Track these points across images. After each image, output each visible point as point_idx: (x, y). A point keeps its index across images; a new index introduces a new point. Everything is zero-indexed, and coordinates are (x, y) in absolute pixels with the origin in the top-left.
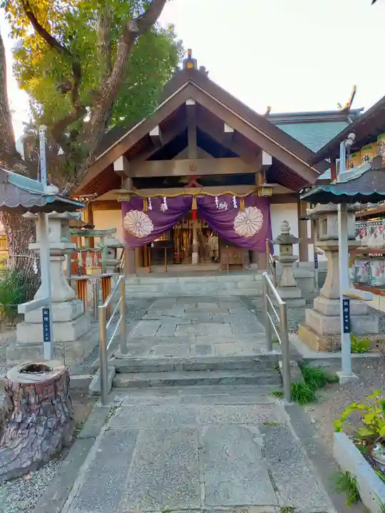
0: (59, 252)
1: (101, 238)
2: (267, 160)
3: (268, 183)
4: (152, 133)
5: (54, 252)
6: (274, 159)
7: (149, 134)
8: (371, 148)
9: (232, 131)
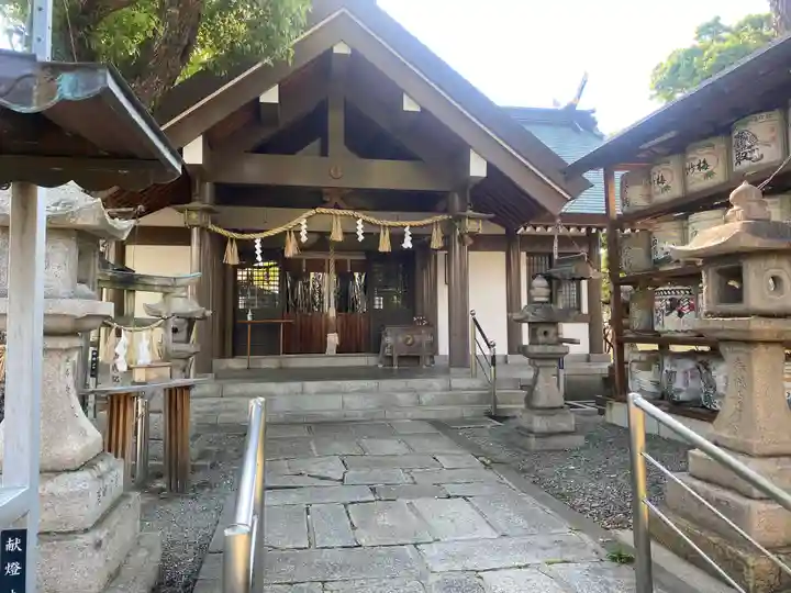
0: (66, 325)
1: (166, 294)
2: (478, 169)
3: (474, 211)
4: (264, 99)
5: (55, 324)
6: (490, 167)
7: (258, 99)
8: (712, 146)
9: (418, 109)
